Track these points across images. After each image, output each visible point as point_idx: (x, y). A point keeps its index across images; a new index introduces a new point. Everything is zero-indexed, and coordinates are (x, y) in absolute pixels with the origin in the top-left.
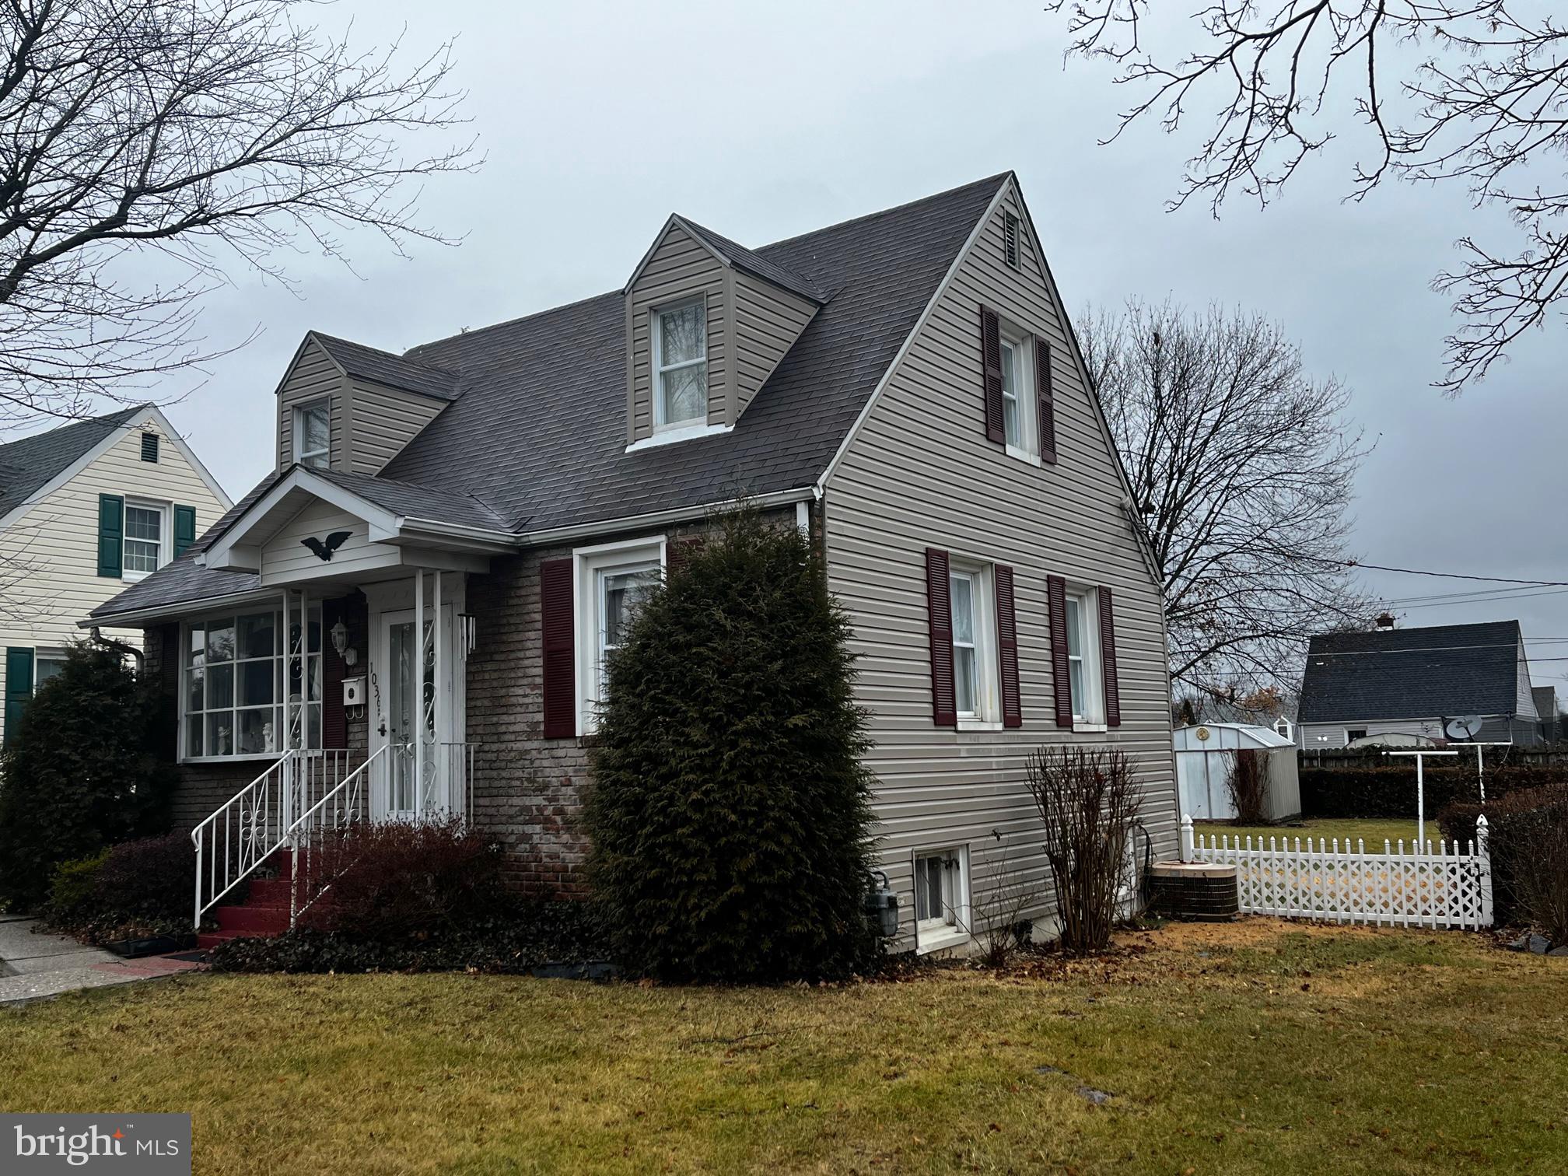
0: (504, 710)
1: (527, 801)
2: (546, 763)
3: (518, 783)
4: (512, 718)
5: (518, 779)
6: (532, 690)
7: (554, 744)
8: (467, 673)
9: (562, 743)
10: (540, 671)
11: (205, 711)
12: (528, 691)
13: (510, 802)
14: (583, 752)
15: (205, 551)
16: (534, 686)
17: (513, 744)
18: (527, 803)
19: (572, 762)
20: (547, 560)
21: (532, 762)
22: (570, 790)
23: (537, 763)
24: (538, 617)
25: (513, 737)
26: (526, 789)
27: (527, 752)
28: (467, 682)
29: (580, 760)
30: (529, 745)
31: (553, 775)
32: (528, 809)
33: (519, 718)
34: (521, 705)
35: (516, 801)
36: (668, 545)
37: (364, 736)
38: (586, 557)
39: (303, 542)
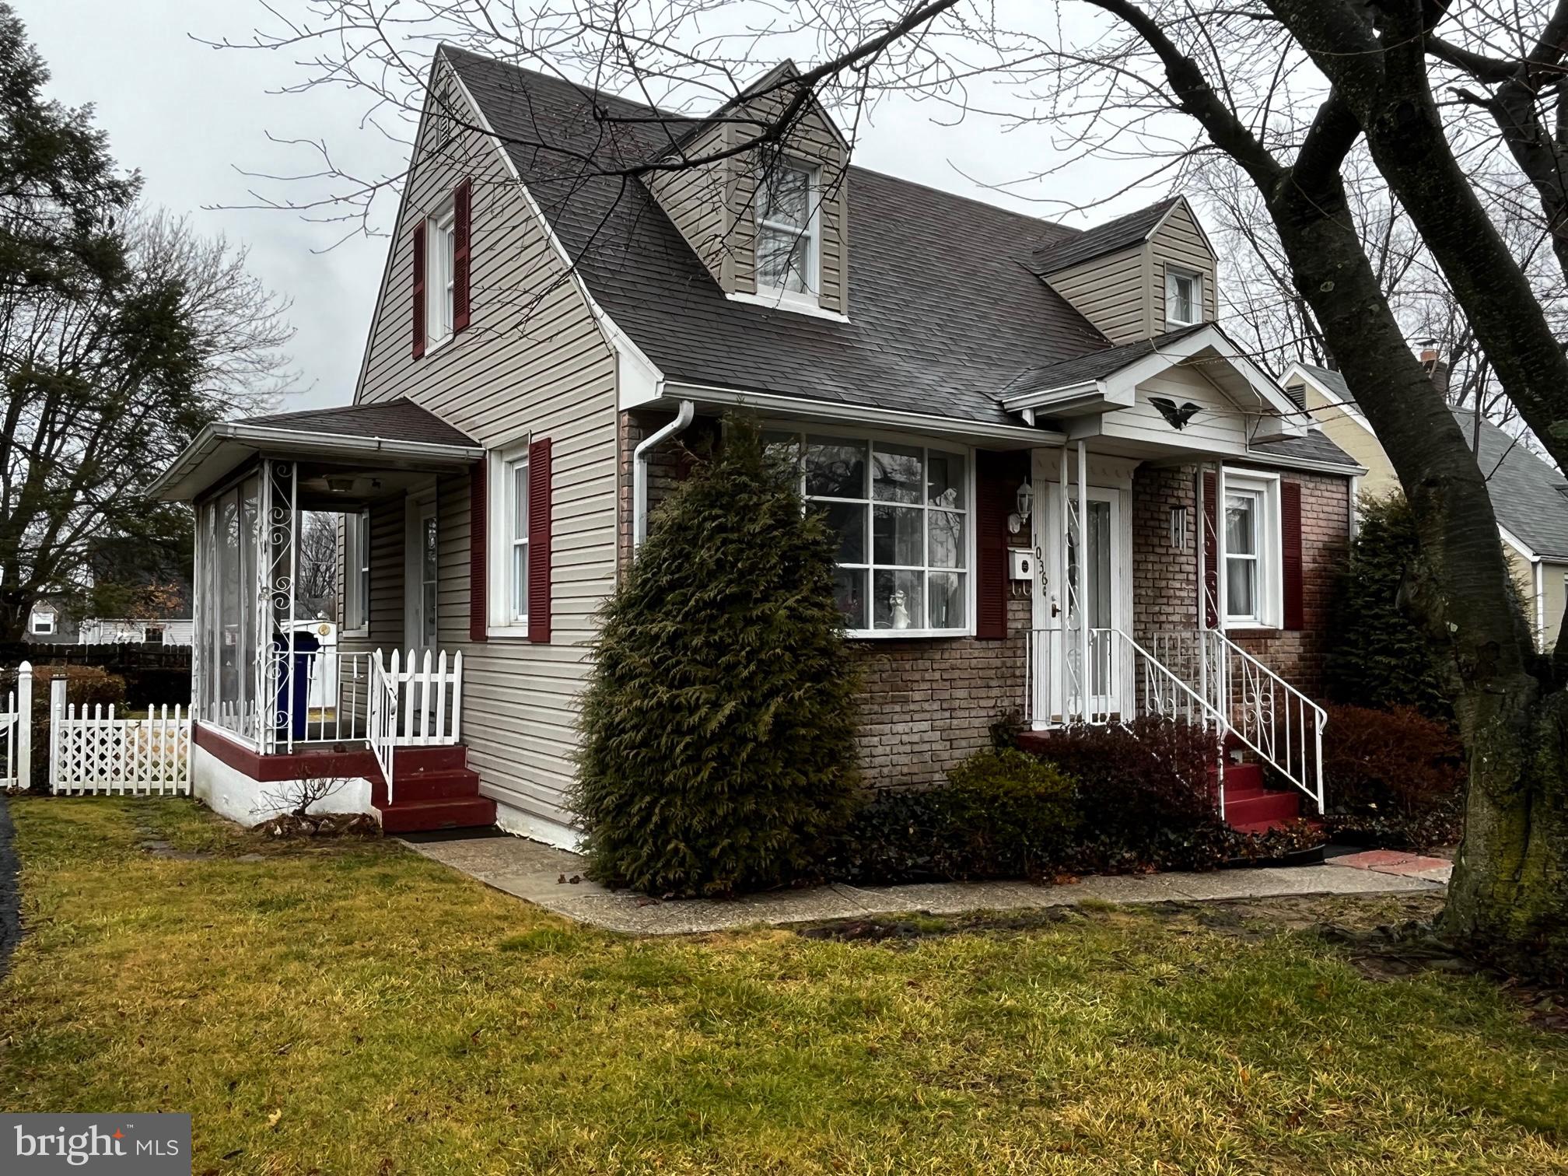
0: (1166, 601)
4: (1171, 609)
5: (1175, 665)
6: (1187, 585)
8: (1134, 562)
10: (1193, 569)
12: (1183, 585)
15: (1102, 378)
16: (1188, 581)
17: (1172, 633)
21: (1187, 650)
25: (1172, 627)
27: (1184, 641)
28: (1134, 567)
33: (1176, 609)
34: (1178, 598)
36: (1282, 483)
37: (1027, 616)
38: (1229, 476)
39: (1151, 399)
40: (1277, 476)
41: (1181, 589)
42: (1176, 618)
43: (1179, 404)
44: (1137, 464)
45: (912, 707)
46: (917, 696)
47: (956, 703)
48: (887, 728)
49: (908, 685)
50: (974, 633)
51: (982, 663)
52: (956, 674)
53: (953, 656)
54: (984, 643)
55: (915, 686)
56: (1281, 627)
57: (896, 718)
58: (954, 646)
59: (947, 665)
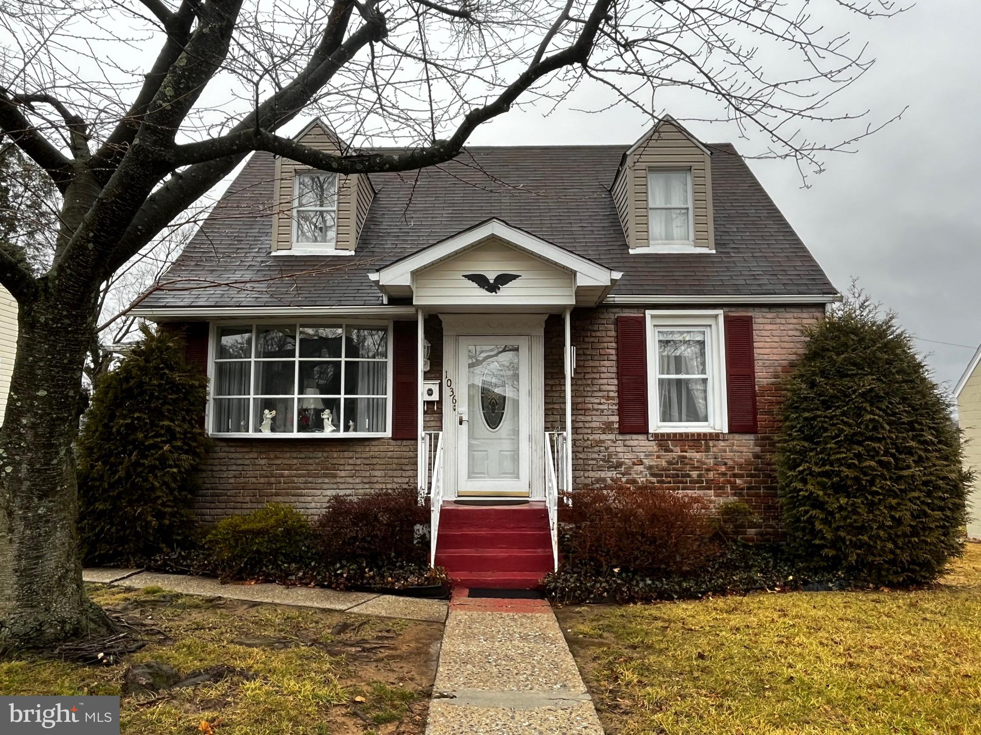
0: (582, 412)
1: (603, 475)
2: (618, 449)
3: (594, 462)
4: (589, 418)
5: (593, 459)
6: (607, 400)
7: (628, 437)
8: (545, 385)
9: (635, 437)
10: (614, 388)
11: (252, 396)
12: (603, 401)
13: (586, 475)
14: (653, 443)
15: (378, 271)
16: (608, 398)
17: (589, 436)
18: (602, 476)
19: (644, 449)
20: (620, 315)
21: (607, 449)
22: (640, 468)
23: (611, 449)
24: (613, 352)
25: (589, 431)
26: (601, 466)
27: (603, 441)
28: (545, 391)
29: (650, 449)
30: (603, 437)
31: (626, 458)
32: (604, 480)
33: (595, 418)
34: (597, 410)
35: (591, 474)
36: (725, 317)
37: (439, 424)
38: (653, 317)
39: (465, 276)
40: (720, 312)
41: (600, 404)
42: (594, 425)
43: (491, 277)
44: (546, 317)
45: (339, 480)
46: (343, 474)
47: (375, 480)
48: (319, 492)
49: (335, 467)
50: (390, 436)
51: (396, 454)
52: (375, 461)
53: (375, 449)
54: (399, 442)
55: (341, 467)
56: (726, 431)
57: (325, 486)
58: (373, 443)
59: (367, 455)
